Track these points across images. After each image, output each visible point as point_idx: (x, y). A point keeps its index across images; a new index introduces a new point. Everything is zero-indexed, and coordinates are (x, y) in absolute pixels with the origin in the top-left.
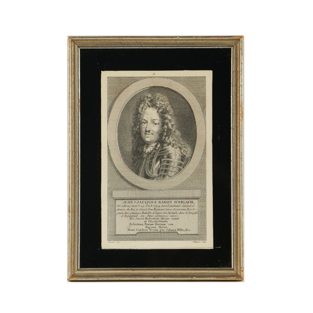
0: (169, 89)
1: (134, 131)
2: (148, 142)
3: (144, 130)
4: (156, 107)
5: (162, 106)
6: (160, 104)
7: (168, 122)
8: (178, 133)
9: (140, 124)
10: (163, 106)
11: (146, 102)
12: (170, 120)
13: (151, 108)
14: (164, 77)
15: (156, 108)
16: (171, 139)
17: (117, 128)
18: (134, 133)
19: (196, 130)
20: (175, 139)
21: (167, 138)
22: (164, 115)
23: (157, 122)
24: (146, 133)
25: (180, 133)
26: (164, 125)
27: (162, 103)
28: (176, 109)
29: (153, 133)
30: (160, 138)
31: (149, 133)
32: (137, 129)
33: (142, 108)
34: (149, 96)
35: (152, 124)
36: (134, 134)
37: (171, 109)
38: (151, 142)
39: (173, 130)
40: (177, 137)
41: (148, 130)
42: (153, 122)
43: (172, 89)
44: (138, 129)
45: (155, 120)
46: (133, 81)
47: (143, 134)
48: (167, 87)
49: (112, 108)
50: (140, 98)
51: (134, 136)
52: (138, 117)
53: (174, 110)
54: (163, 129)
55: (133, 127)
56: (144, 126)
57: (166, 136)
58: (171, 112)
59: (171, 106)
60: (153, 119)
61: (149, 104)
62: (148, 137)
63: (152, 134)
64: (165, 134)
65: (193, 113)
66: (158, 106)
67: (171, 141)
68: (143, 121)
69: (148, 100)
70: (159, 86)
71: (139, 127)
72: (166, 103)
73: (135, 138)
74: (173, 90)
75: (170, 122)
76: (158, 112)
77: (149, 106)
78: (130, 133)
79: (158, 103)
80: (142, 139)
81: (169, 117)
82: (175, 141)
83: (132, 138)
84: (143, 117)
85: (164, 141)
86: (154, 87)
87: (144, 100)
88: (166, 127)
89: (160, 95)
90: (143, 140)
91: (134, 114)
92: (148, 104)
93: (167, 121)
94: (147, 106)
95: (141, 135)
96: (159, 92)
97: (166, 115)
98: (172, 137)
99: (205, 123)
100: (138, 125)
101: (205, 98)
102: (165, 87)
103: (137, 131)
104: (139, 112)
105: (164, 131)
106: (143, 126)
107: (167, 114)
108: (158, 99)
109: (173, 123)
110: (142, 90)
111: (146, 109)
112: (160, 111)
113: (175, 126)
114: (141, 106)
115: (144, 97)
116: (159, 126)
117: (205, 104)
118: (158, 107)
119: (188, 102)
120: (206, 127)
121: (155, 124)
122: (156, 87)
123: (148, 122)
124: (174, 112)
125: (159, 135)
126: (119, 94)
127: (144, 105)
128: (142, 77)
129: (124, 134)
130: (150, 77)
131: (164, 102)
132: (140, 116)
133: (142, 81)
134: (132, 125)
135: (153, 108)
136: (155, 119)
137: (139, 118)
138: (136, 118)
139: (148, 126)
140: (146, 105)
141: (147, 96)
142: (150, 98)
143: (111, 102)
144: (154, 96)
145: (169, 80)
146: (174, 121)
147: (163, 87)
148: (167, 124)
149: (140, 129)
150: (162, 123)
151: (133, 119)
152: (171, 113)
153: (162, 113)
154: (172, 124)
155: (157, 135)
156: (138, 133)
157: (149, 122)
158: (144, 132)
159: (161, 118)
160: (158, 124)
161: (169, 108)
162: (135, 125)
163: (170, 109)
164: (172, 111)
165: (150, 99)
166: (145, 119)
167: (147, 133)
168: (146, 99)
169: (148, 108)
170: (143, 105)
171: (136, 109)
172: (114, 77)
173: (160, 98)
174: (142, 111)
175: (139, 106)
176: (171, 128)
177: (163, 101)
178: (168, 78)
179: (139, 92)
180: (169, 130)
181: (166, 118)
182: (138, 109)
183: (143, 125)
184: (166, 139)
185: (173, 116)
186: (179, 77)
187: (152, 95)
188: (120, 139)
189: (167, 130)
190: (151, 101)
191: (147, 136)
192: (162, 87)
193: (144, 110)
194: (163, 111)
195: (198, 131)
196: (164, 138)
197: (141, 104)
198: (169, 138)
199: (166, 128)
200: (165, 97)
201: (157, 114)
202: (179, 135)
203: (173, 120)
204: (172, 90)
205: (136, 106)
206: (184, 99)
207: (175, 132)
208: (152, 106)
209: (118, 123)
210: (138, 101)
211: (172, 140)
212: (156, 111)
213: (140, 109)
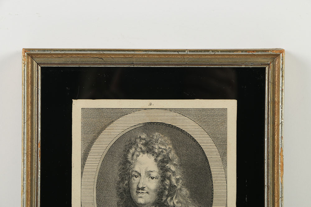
0: (172, 126)
1: (120, 188)
2: (141, 204)
3: (135, 186)
4: (153, 153)
5: (162, 152)
6: (160, 148)
7: (171, 175)
8: (185, 191)
9: (130, 178)
10: (164, 151)
11: (139, 146)
12: (174, 172)
13: (146, 154)
14: (166, 109)
15: (153, 155)
16: (175, 201)
17: (95, 184)
18: (121, 191)
19: (213, 188)
20: (181, 200)
21: (169, 198)
22: (165, 164)
23: (154, 174)
24: (138, 191)
25: (188, 192)
26: (165, 179)
27: (162, 147)
28: (183, 155)
29: (149, 191)
30: (159, 199)
31: (143, 191)
32: (124, 185)
33: (133, 155)
34: (144, 136)
35: (147, 179)
36: (121, 193)
37: (175, 155)
38: (145, 204)
39: (179, 187)
40: (183, 197)
41: (140, 186)
42: (149, 174)
43: (178, 126)
44: (126, 185)
45: (152, 172)
46: (119, 114)
47: (135, 193)
48: (169, 123)
49: (88, 154)
50: (130, 140)
51: (121, 195)
52: (126, 167)
53: (180, 157)
54: (164, 186)
55: (120, 182)
56: (135, 181)
57: (167, 196)
58: (175, 160)
59: (176, 151)
60: (148, 170)
61: (143, 148)
62: (141, 197)
63: (147, 193)
64: (167, 193)
65: (208, 163)
66: (156, 151)
67: (175, 203)
68: (134, 173)
69: (141, 143)
70: (158, 123)
71: (129, 182)
72: (168, 147)
73: (122, 199)
74: (179, 129)
75: (173, 176)
76: (156, 160)
77: (143, 152)
78: (114, 192)
79: (157, 147)
80: (132, 200)
81: (173, 168)
82: (181, 203)
83: (118, 199)
84: (134, 167)
85: (165, 204)
86: (151, 123)
87: (135, 143)
88: (167, 182)
89: (159, 135)
90: (134, 202)
91: (120, 163)
92: (141, 148)
93: (169, 174)
94: (139, 152)
95: (130, 193)
96: (157, 130)
97: (168, 165)
98: (176, 197)
99: (226, 177)
100: (126, 180)
101: (226, 140)
102: (166, 124)
103: (125, 188)
104: (129, 159)
105: (165, 189)
106: (133, 181)
107: (169, 163)
108: (157, 141)
109: (178, 177)
110: (133, 128)
111: (138, 156)
112: (159, 158)
113: (181, 181)
114: (132, 151)
115: (136, 139)
116: (157, 180)
117: (226, 149)
118: (156, 153)
119: (200, 146)
120: (227, 182)
121: (152, 177)
122: (154, 123)
123: (141, 175)
124: (180, 160)
125: (158, 195)
126: (99, 133)
127: (136, 149)
128: (133, 109)
129: (106, 192)
130: (145, 109)
131: (165, 146)
132: (130, 166)
133: (132, 114)
134: (118, 179)
135: (149, 155)
136: (151, 170)
137: (129, 168)
138: (124, 169)
139: (142, 181)
140: (139, 150)
141: (140, 137)
142: (144, 139)
143: (87, 145)
144: (151, 136)
145: (172, 114)
146: (180, 174)
147: (164, 123)
148: (169, 178)
149: (129, 185)
150: (161, 177)
151: (119, 170)
152: (175, 162)
153: (163, 161)
154: (176, 179)
155: (155, 195)
156: (126, 190)
157: (143, 174)
158: (136, 190)
159: (161, 169)
160: (157, 178)
161: (172, 155)
162: (123, 180)
163: (173, 157)
164: (177, 160)
165: (144, 141)
166: (136, 170)
167: (140, 191)
168: (138, 140)
169: (142, 154)
170: (133, 149)
171: (125, 155)
172: (91, 109)
173: (160, 139)
174: (132, 159)
175: (128, 151)
176: (176, 185)
177: (163, 144)
178: (171, 110)
179: (129, 130)
180: (172, 187)
181: (168, 170)
182: (127, 156)
183: (134, 179)
184: (168, 200)
185: (179, 167)
186: (187, 110)
187: (147, 135)
188: (100, 200)
189: (170, 187)
190: (146, 144)
191: (140, 195)
192: (162, 124)
193: (135, 156)
194: (164, 159)
195: (215, 189)
196: (164, 199)
197: (131, 148)
198: (172, 199)
199: (168, 184)
200: (166, 138)
201: (155, 163)
202: (186, 194)
203: (179, 172)
204: (177, 128)
205: (124, 151)
206: (195, 141)
207: (180, 189)
208: (147, 152)
209: (96, 177)
210: (127, 143)
211: (177, 202)
212: (153, 158)
213: (130, 156)
